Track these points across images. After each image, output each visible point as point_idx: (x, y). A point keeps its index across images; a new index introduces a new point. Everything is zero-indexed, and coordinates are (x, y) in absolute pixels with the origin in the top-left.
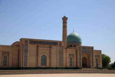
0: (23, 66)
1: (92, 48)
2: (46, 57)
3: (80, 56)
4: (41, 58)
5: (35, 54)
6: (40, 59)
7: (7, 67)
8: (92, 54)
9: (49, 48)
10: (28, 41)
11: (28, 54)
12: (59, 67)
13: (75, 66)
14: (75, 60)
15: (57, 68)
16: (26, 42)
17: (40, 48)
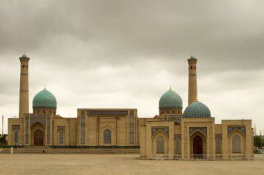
0: (80, 145)
2: (110, 131)
5: (95, 128)
6: (102, 135)
7: (63, 145)
9: (115, 120)
10: (86, 112)
11: (86, 129)
15: (126, 147)
17: (102, 120)
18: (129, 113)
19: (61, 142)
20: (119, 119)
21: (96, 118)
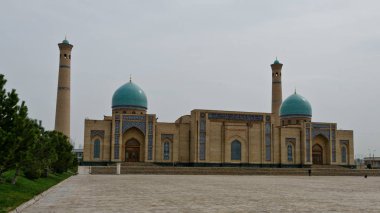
0: (199, 161)
1: (334, 126)
2: (240, 143)
3: (308, 141)
4: (230, 146)
5: (219, 138)
6: (228, 148)
7: (170, 161)
8: (334, 137)
9: (246, 128)
10: (207, 115)
11: (207, 139)
12: (265, 163)
13: (298, 162)
14: (298, 150)
15: (261, 165)
16: (203, 115)
17: (229, 127)
18: (264, 120)
19: (166, 157)
20: (251, 126)
21: (221, 124)
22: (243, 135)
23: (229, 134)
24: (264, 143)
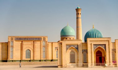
2: (30, 51)
4: (25, 52)
5: (20, 49)
9: (33, 44)
10: (14, 38)
15: (40, 61)
16: (12, 39)
17: (24, 44)
18: (42, 39)
21: (21, 42)
22: (31, 47)
23: (24, 47)
24: (42, 50)
